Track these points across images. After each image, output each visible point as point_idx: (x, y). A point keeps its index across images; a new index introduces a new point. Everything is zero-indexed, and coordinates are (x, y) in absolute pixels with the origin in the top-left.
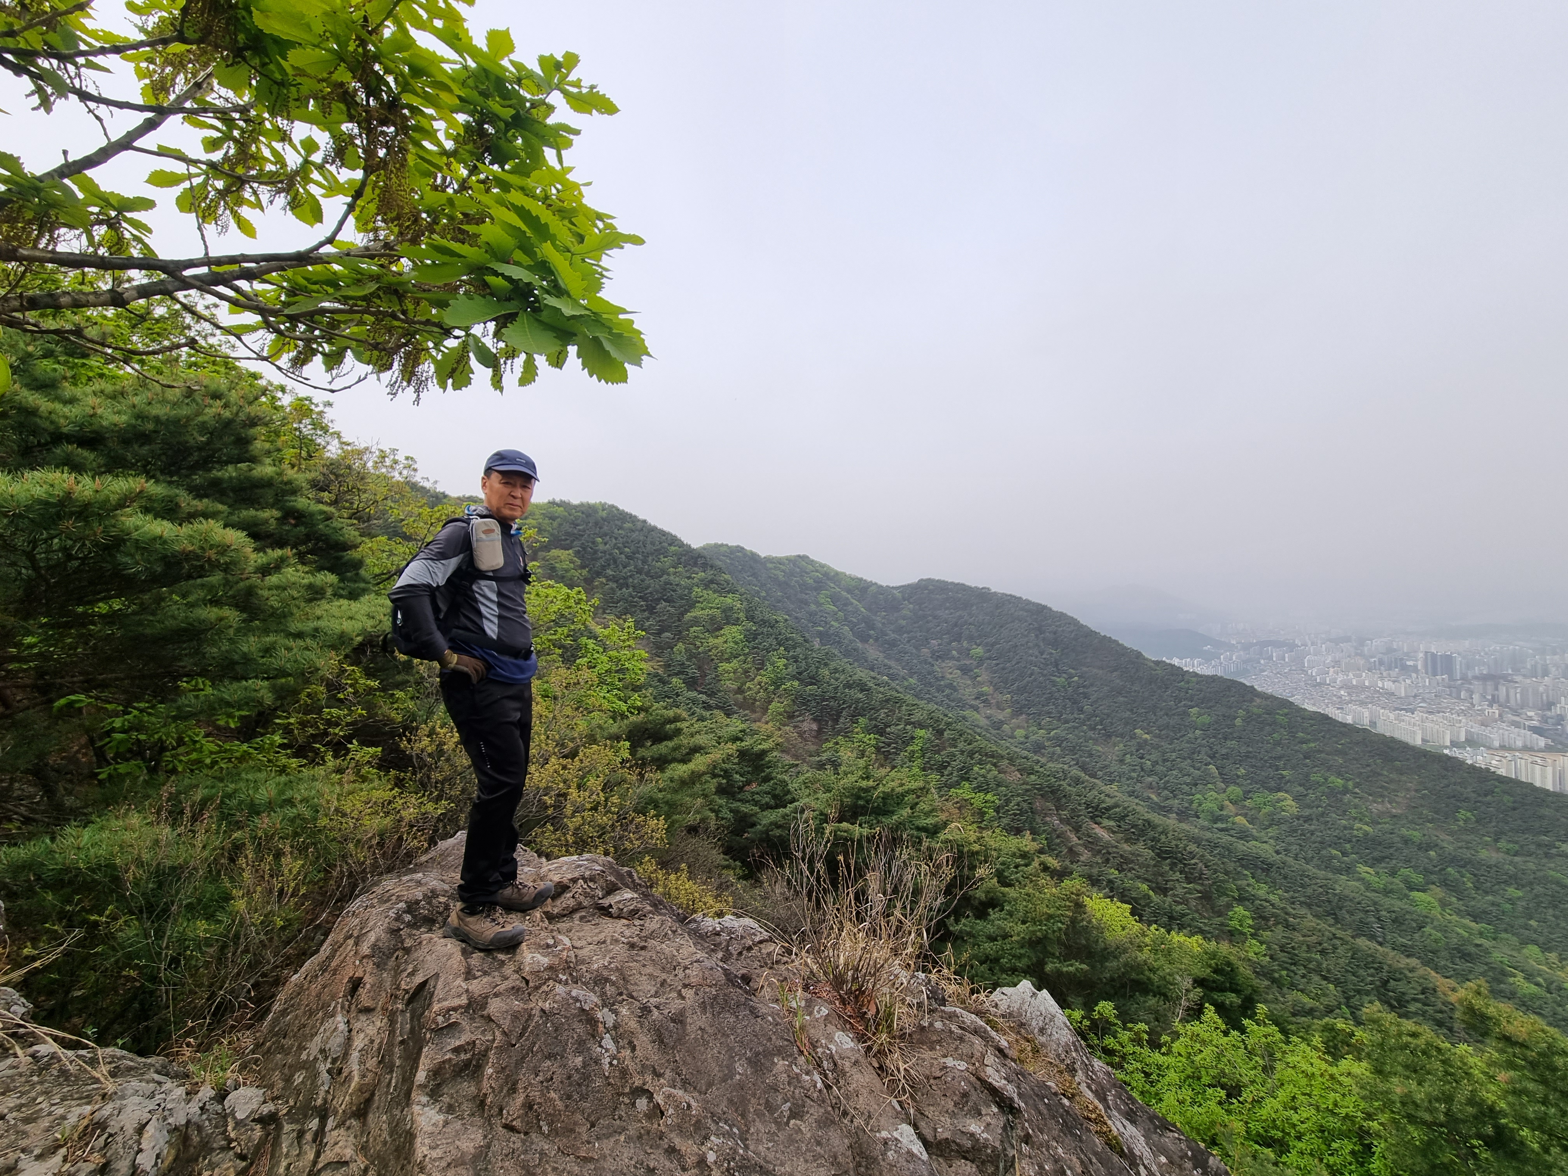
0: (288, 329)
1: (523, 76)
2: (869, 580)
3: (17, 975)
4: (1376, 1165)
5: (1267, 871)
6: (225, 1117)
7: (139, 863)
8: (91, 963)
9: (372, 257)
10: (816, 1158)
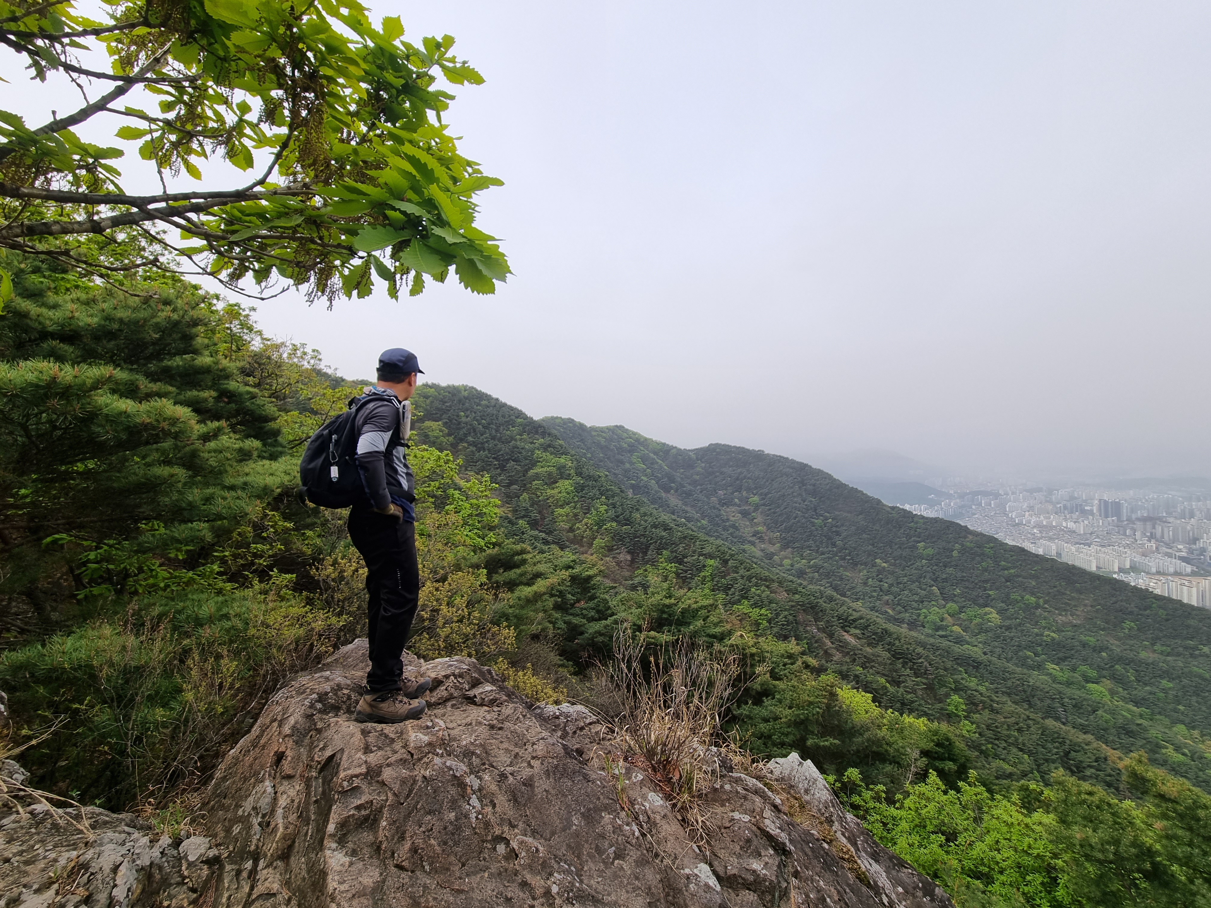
0: (226, 251)
1: (411, 53)
2: (671, 444)
3: (17, 751)
4: (1060, 893)
5: (977, 668)
6: (180, 859)
7: (111, 664)
8: (73, 741)
9: (294, 194)
10: (635, 889)
